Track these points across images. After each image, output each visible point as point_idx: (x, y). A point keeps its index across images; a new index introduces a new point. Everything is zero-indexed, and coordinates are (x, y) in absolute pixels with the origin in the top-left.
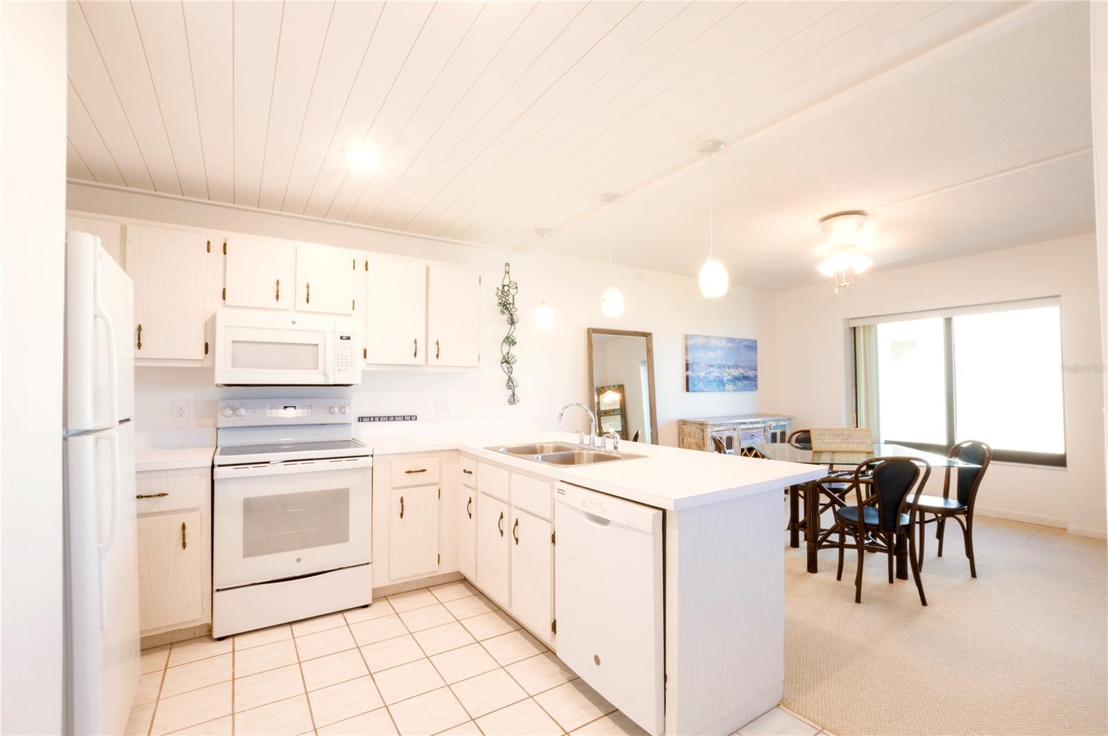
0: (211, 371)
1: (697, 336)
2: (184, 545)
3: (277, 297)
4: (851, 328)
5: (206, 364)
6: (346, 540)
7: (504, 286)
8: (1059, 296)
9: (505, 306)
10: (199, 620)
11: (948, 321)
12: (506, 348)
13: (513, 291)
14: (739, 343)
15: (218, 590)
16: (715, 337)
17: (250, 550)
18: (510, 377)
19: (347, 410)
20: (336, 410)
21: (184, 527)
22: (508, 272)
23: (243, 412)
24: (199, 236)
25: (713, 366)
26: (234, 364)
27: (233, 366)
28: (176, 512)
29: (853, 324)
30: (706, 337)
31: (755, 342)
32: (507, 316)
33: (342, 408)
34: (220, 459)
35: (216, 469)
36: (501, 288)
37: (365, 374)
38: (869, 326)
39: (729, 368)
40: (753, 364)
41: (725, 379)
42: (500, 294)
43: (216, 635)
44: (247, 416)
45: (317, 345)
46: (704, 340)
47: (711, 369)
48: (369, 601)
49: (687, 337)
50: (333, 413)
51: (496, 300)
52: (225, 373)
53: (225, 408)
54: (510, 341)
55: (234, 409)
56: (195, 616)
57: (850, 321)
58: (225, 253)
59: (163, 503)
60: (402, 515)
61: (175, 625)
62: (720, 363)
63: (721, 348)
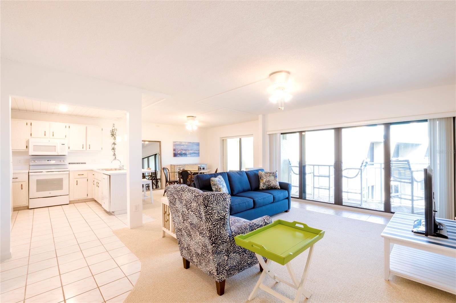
0: (28, 152)
1: (177, 142)
2: (22, 189)
3: (45, 135)
4: (222, 140)
5: (27, 150)
6: (63, 189)
7: (113, 130)
8: (253, 134)
9: (113, 135)
10: (25, 205)
11: (241, 139)
12: (113, 146)
13: (115, 131)
14: (192, 144)
15: (30, 199)
16: (184, 142)
17: (38, 190)
18: (115, 153)
19: (65, 161)
20: (62, 161)
21: (22, 185)
22: (114, 126)
23: (36, 161)
24: (25, 122)
25: (183, 150)
26: (34, 150)
27: (34, 151)
28: (20, 182)
30: (180, 142)
31: (199, 143)
32: (113, 137)
33: (64, 161)
34: (30, 171)
35: (30, 173)
36: (112, 130)
37: (69, 152)
39: (189, 150)
40: (198, 149)
41: (187, 153)
42: (111, 132)
43: (29, 208)
44: (38, 162)
45: (55, 146)
46: (180, 143)
47: (182, 151)
48: (68, 203)
49: (174, 142)
50: (61, 162)
51: (110, 133)
52: (32, 152)
53: (32, 160)
54: (114, 144)
55: (34, 161)
56: (25, 204)
57: (222, 138)
58: (31, 125)
59: (17, 180)
60: (77, 184)
61: (20, 205)
62: (185, 149)
63: (186, 145)
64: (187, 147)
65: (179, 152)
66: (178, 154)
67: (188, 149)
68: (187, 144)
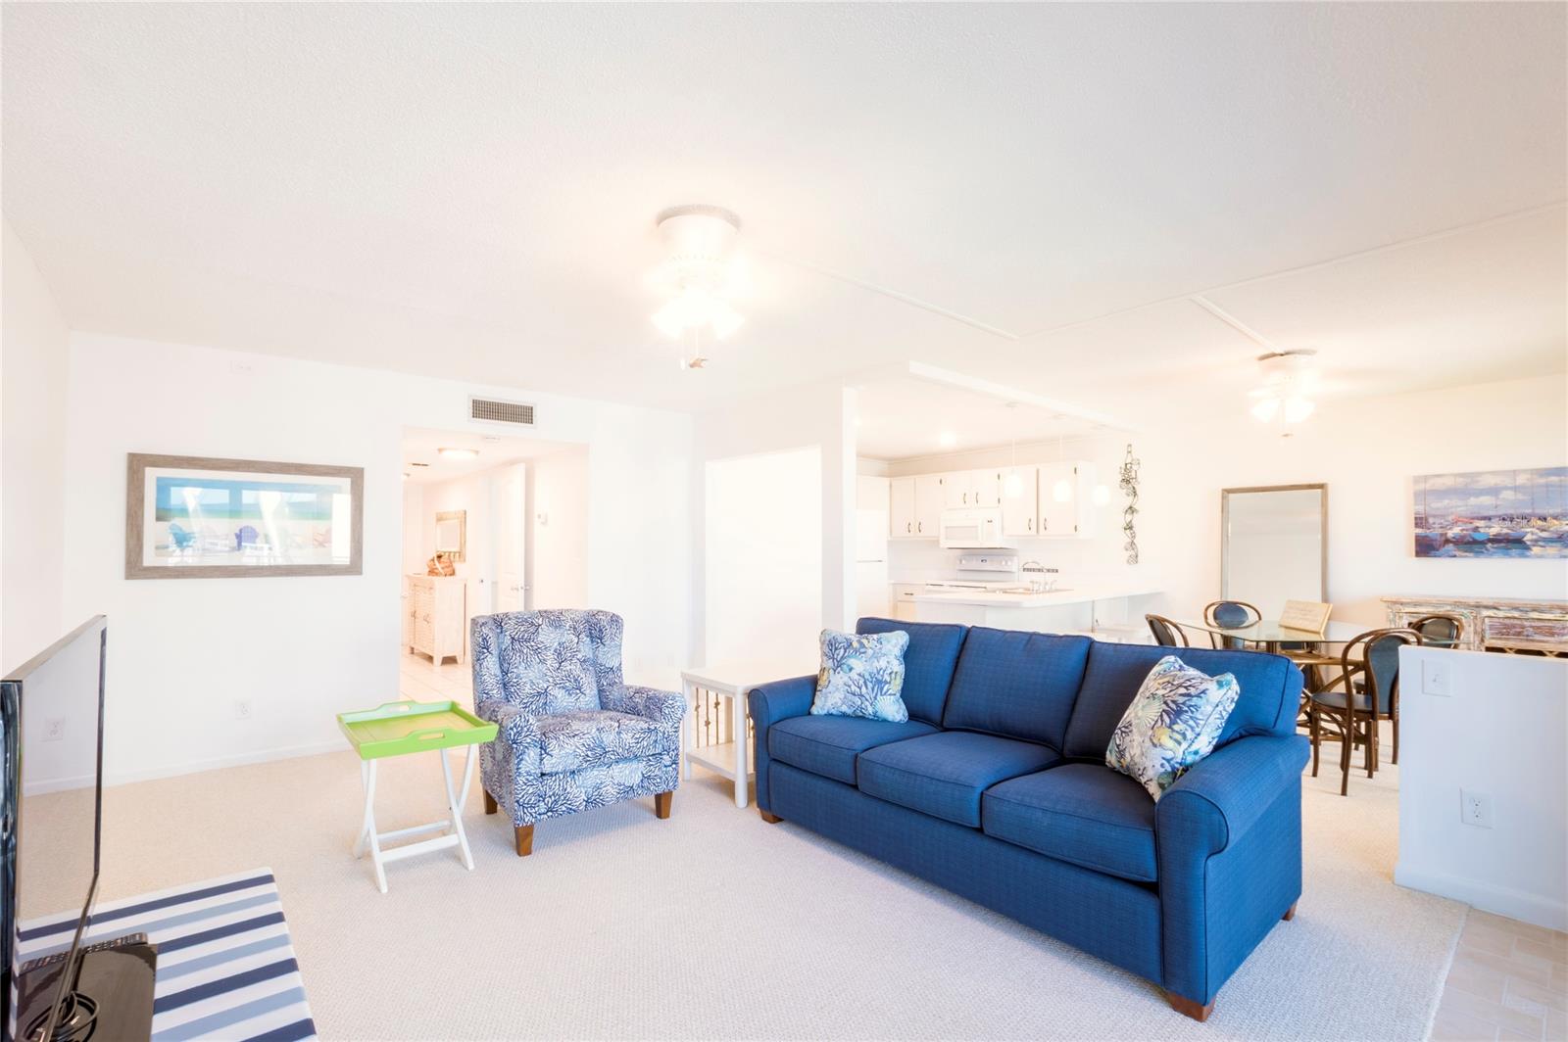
0: (937, 542)
3: (965, 502)
7: (1127, 464)
9: (1127, 482)
12: (1129, 517)
13: (1135, 467)
18: (1133, 542)
19: (1013, 564)
22: (1130, 452)
30: (1465, 475)
32: (1129, 489)
33: (1008, 563)
36: (1123, 466)
37: (1010, 541)
39: (1541, 519)
41: (1529, 537)
42: (1123, 471)
45: (977, 527)
46: (1461, 479)
47: (1481, 524)
49: (1420, 479)
51: (1119, 478)
52: (944, 542)
54: (1131, 510)
55: (961, 561)
58: (946, 483)
62: (1511, 511)
63: (1515, 489)
64: (1520, 497)
65: (1454, 532)
66: (1447, 541)
67: (1540, 511)
68: (1521, 480)
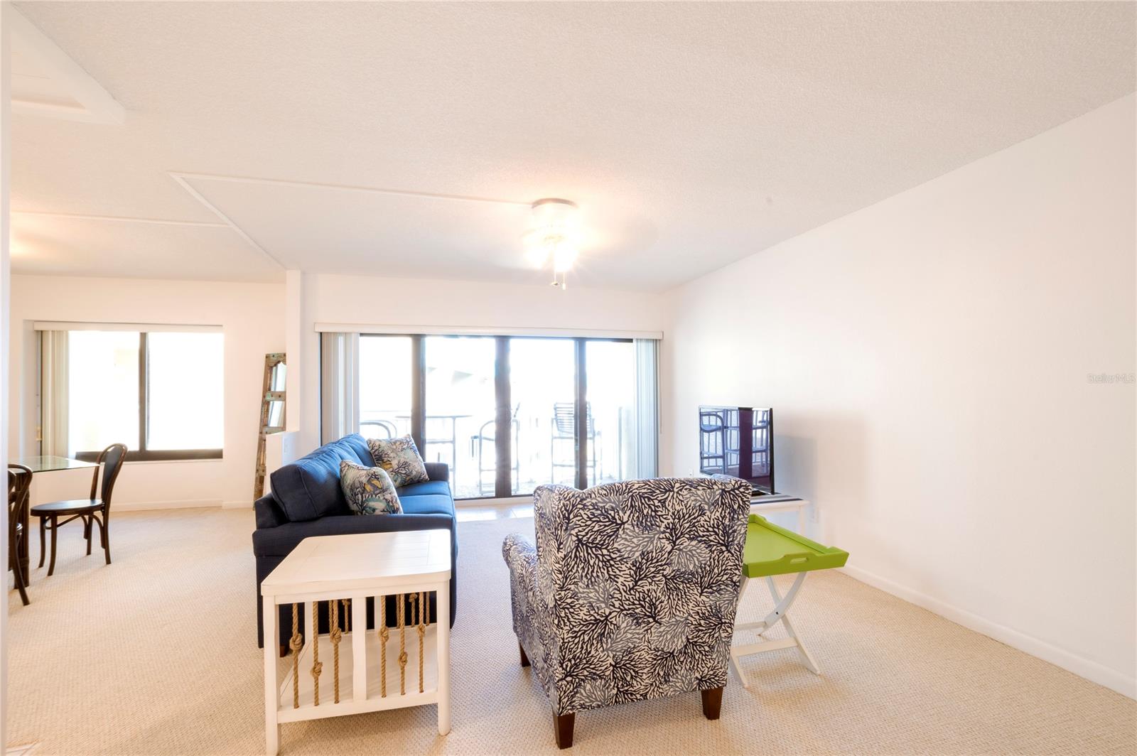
4: (37, 331)
8: (221, 326)
11: (143, 336)
29: (40, 327)
38: (60, 332)
57: (36, 324)
